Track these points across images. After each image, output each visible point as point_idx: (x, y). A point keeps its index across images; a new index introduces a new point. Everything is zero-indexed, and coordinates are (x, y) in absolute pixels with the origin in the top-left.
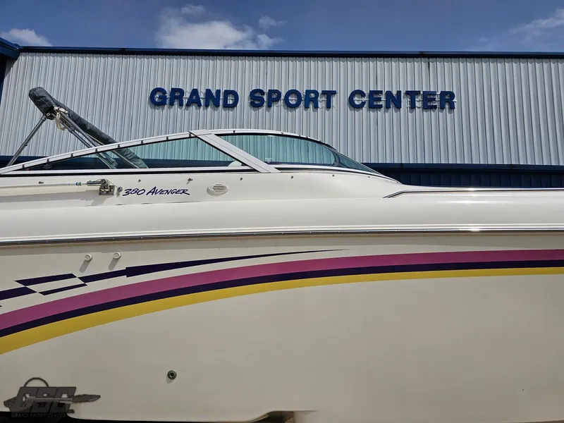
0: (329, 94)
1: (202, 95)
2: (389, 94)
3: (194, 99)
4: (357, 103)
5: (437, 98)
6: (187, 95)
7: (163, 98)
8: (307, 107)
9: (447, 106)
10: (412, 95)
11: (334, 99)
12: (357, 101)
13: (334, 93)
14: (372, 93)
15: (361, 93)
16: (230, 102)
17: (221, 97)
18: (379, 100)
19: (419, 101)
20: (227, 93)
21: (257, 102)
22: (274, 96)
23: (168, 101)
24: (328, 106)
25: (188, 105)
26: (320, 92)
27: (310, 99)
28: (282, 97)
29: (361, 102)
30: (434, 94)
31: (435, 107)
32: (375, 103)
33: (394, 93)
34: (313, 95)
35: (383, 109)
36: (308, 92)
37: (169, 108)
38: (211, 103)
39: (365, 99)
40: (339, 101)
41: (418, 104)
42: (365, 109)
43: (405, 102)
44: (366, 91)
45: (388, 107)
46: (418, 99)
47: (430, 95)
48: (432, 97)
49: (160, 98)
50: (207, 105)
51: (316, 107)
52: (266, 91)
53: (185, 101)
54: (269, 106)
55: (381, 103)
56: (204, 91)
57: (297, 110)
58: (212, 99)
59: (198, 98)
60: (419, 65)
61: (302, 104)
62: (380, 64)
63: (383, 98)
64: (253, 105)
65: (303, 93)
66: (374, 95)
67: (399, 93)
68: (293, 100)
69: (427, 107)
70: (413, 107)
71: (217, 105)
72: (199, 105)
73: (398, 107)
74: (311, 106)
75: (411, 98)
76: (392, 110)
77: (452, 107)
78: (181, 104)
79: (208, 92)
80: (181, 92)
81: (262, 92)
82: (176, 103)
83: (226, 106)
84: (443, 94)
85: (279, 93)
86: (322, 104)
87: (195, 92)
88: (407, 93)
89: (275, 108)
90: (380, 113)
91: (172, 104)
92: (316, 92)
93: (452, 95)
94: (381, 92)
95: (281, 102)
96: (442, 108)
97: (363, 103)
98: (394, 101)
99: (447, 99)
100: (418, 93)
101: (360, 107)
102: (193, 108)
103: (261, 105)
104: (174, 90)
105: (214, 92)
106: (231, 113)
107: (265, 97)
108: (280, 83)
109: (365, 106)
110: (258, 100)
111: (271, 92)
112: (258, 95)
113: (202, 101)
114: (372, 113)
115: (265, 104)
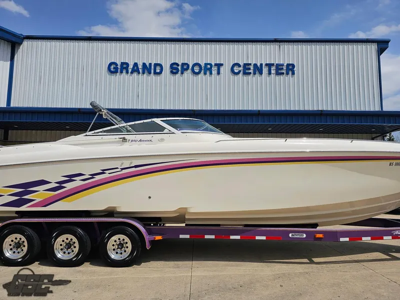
0: (219, 66)
1: (140, 67)
2: (255, 65)
3: (136, 69)
4: (236, 71)
5: (285, 68)
6: (131, 67)
7: (116, 68)
8: (205, 74)
9: (290, 73)
10: (269, 66)
11: (222, 69)
12: (236, 69)
13: (222, 65)
14: (245, 65)
15: (238, 65)
16: (158, 71)
17: (152, 67)
18: (250, 69)
19: (273, 70)
20: (156, 65)
21: (174, 71)
22: (185, 67)
23: (119, 70)
24: (219, 73)
25: (132, 73)
26: (213, 64)
27: (207, 69)
28: (190, 68)
29: (238, 71)
30: (282, 65)
31: (283, 73)
32: (247, 71)
33: (259, 65)
34: (209, 66)
35: (252, 75)
36: (206, 64)
37: (120, 75)
38: (146, 71)
39: (241, 69)
40: (225, 70)
41: (273, 72)
42: (241, 74)
43: (265, 70)
44: (242, 64)
45: (255, 74)
46: (273, 68)
47: (280, 66)
48: (281, 67)
49: (114, 68)
50: (143, 73)
51: (211, 73)
52: (180, 64)
53: (130, 71)
54: (182, 73)
55: (250, 71)
56: (142, 64)
57: (200, 76)
58: (147, 69)
59: (138, 68)
60: (274, 47)
61: (202, 72)
62: (250, 46)
63: (252, 67)
64: (172, 72)
65: (203, 65)
66: (247, 66)
67: (261, 65)
68: (197, 69)
69: (278, 73)
70: (270, 73)
71: (150, 73)
72: (139, 73)
73: (261, 73)
74: (208, 73)
75: (269, 68)
76: (257, 75)
77: (293, 74)
78: (127, 72)
79: (144, 64)
80: (127, 64)
81: (178, 65)
82: (124, 71)
83: (155, 73)
84: (288, 65)
85: (188, 65)
86: (214, 71)
87: (136, 65)
88: (266, 65)
89: (186, 74)
90: (250, 77)
91: (121, 72)
92: (211, 65)
93: (293, 66)
94: (250, 64)
95: (189, 71)
96: (287, 74)
97: (240, 71)
98: (258, 69)
99: (291, 68)
100: (273, 65)
101: (238, 73)
102: (135, 74)
103: (177, 73)
104: (122, 64)
105: (148, 64)
106: (158, 77)
107: (180, 68)
108: (188, 59)
109: (241, 73)
110: (175, 69)
111: (183, 64)
112: (175, 66)
113: (141, 70)
114: (245, 77)
115: (180, 72)
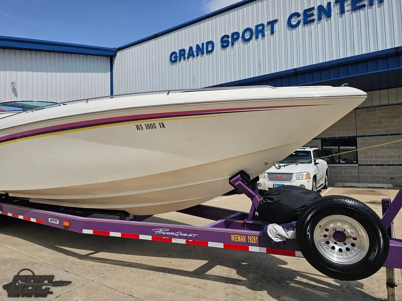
0: (272, 23)
1: (194, 50)
2: (321, 7)
3: (191, 54)
4: (294, 23)
6: (187, 52)
7: (176, 57)
8: (257, 38)
9: (376, 2)
10: (342, 2)
11: (276, 26)
12: (294, 21)
15: (296, 15)
16: (210, 49)
17: (205, 47)
18: (312, 15)
19: (348, 6)
20: (208, 43)
21: (225, 44)
22: (235, 37)
23: (178, 58)
24: (272, 33)
25: (188, 58)
26: (266, 24)
27: (259, 31)
28: (241, 36)
29: (297, 22)
31: (364, 6)
32: (309, 19)
33: (325, 6)
34: (261, 28)
35: (315, 22)
36: (257, 26)
37: (179, 62)
38: (200, 53)
39: (301, 18)
41: (347, 8)
42: (300, 26)
43: (335, 10)
45: (320, 19)
49: (174, 58)
50: (197, 55)
51: (263, 35)
52: (230, 35)
53: (186, 56)
54: (233, 44)
55: (313, 18)
56: (195, 47)
57: (251, 42)
58: (200, 50)
59: (193, 52)
61: (254, 37)
63: (315, 13)
64: (223, 47)
65: (254, 28)
66: (308, 12)
67: (329, 4)
68: (247, 36)
69: (356, 7)
70: (342, 12)
71: (203, 54)
72: (194, 56)
73: (329, 16)
74: (260, 36)
75: (340, 5)
76: (324, 20)
77: (381, 1)
78: (184, 59)
79: (198, 46)
80: (184, 50)
81: (227, 36)
82: (182, 58)
83: (208, 52)
85: (238, 34)
86: (267, 32)
87: (191, 48)
88: (337, 2)
89: (236, 44)
90: (313, 26)
91: (180, 60)
92: (262, 25)
94: (313, 9)
95: (240, 39)
96: (371, 4)
97: (299, 22)
98: (324, 12)
101: (297, 25)
102: (191, 58)
103: (228, 45)
104: (180, 51)
105: (201, 46)
106: (210, 56)
107: (230, 39)
108: (238, 26)
109: (301, 24)
110: (225, 42)
111: (233, 34)
112: (226, 39)
113: (195, 53)
114: (307, 28)
115: (230, 44)
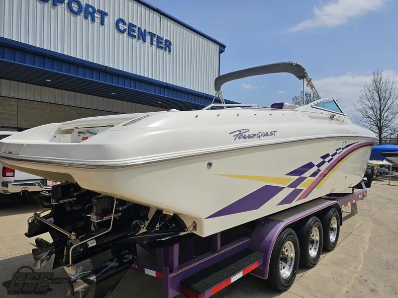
2: (140, 29)
5: (164, 43)
8: (86, 17)
11: (106, 19)
13: (106, 14)
14: (130, 25)
15: (123, 22)
18: (134, 31)
19: (155, 41)
24: (102, 23)
27: (88, 12)
30: (162, 39)
31: (162, 48)
32: (132, 33)
33: (143, 30)
35: (136, 38)
39: (126, 27)
40: (109, 22)
41: (155, 43)
42: (125, 34)
44: (127, 22)
45: (139, 39)
46: (155, 39)
47: (160, 39)
51: (93, 20)
54: (54, 4)
55: (135, 34)
57: (79, 17)
60: (155, 16)
61: (82, 14)
62: (136, 5)
63: (136, 30)
67: (145, 31)
68: (75, 7)
70: (152, 43)
73: (144, 41)
75: (151, 38)
76: (141, 41)
77: (170, 51)
84: (166, 41)
86: (97, 19)
90: (135, 40)
93: (170, 44)
94: (135, 27)
95: (65, 6)
96: (166, 50)
97: (125, 30)
99: (166, 46)
100: (155, 35)
109: (126, 32)
114: (130, 39)
115: (50, 1)
